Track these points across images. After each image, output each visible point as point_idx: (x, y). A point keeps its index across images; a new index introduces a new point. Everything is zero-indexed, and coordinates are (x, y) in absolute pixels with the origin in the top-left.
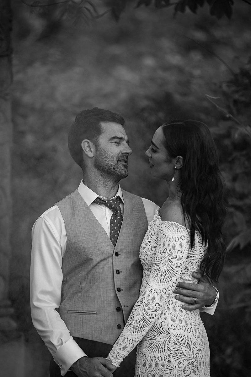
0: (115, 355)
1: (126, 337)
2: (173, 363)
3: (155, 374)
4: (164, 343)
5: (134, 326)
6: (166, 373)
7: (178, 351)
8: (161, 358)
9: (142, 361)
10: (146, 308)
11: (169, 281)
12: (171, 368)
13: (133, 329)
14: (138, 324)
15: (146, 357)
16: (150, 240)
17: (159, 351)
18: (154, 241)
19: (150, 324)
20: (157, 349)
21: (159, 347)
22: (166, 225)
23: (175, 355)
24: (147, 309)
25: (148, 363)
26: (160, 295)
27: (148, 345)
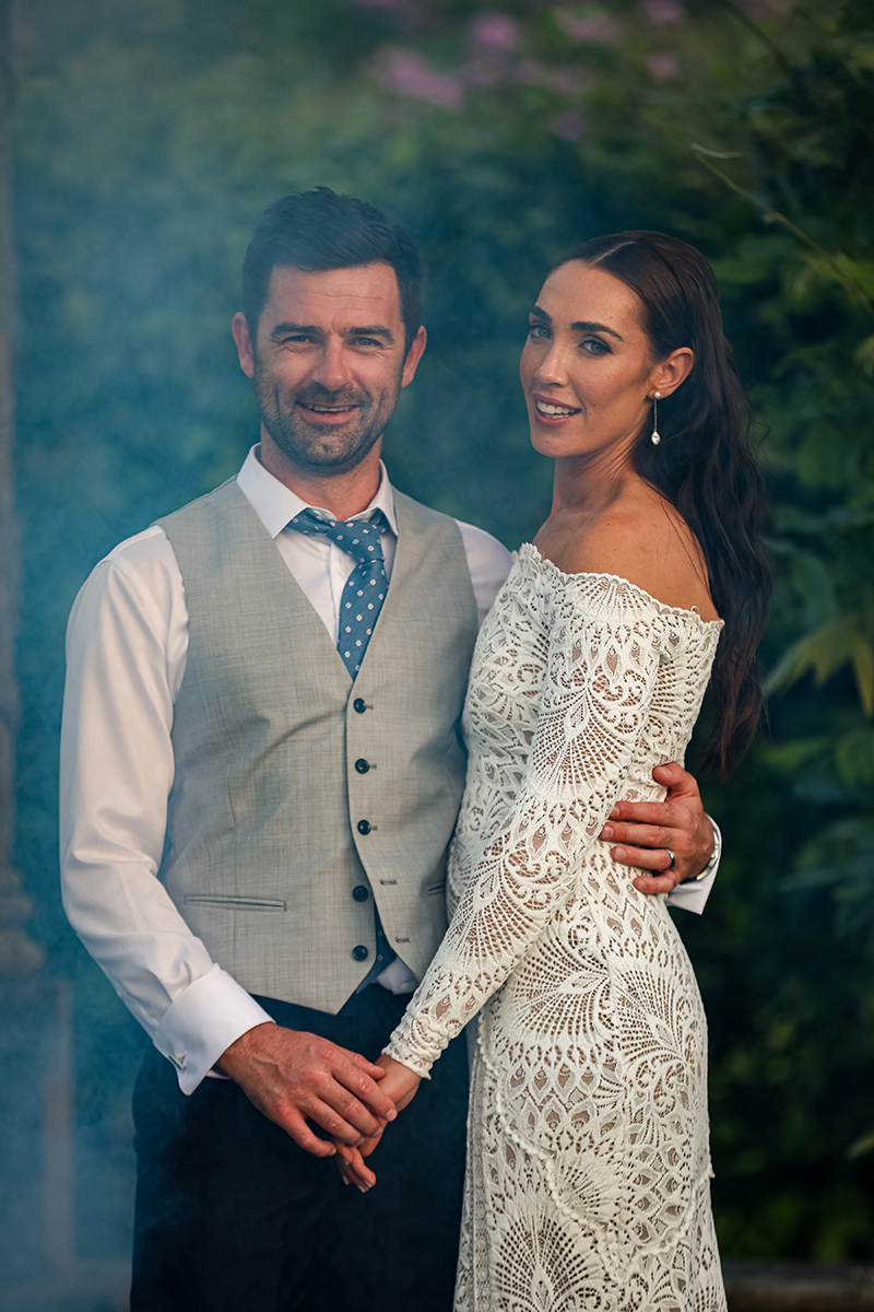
0: (410, 1031)
1: (445, 970)
2: (624, 1068)
3: (560, 1110)
4: (586, 1002)
5: (473, 931)
6: (599, 1104)
7: (637, 1029)
8: (582, 1053)
9: (508, 1064)
10: (513, 870)
11: (596, 775)
12: (617, 1088)
13: (468, 944)
14: (486, 924)
15: (522, 1051)
16: (512, 646)
17: (570, 1028)
18: (528, 650)
19: (527, 927)
20: (563, 1023)
21: (570, 1015)
22: (584, 586)
23: (629, 1042)
24: (518, 873)
25: (531, 1074)
26: (563, 824)
27: (529, 1012)
